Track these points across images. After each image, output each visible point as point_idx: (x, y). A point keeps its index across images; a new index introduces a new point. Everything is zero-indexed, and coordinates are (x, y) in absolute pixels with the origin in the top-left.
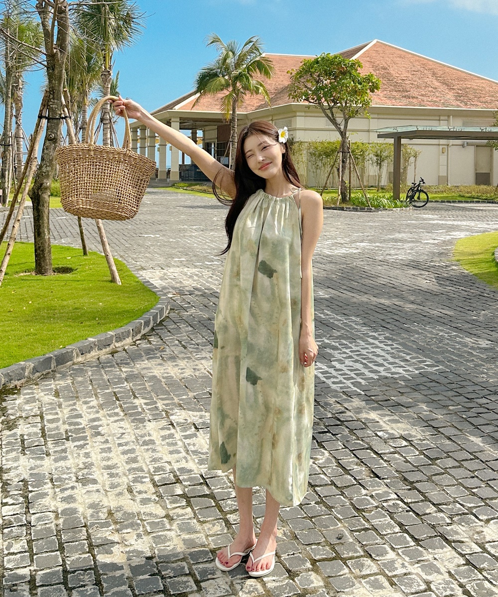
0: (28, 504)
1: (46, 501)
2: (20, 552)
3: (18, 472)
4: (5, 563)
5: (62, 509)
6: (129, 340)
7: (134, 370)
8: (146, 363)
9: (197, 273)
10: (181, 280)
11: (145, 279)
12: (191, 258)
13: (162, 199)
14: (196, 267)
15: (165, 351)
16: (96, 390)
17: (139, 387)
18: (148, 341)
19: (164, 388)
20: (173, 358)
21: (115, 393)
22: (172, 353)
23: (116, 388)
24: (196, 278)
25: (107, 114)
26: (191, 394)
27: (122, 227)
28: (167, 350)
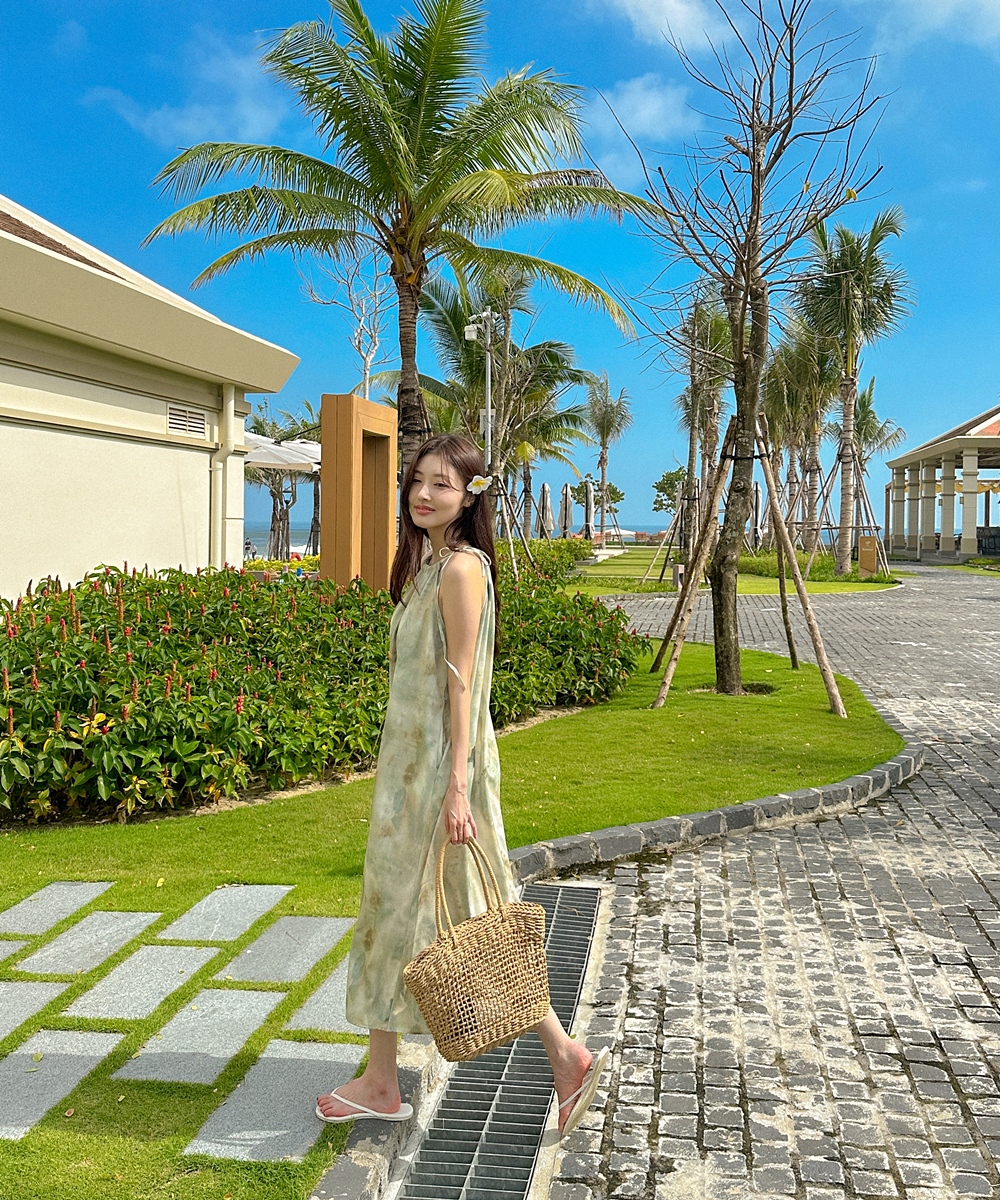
0: (662, 1021)
1: (688, 1023)
2: (642, 1084)
3: (654, 975)
4: (620, 1095)
5: (710, 1037)
6: (846, 805)
7: (848, 851)
8: (868, 842)
9: (983, 709)
10: (952, 719)
11: (887, 712)
12: (976, 682)
13: (943, 585)
14: (982, 698)
15: (905, 829)
16: (785, 876)
17: (852, 882)
18: (879, 809)
19: (893, 888)
20: (916, 841)
21: (812, 884)
22: (916, 833)
23: (815, 877)
24: (978, 716)
25: (849, 447)
26: (937, 907)
27: (864, 628)
28: (909, 827)
